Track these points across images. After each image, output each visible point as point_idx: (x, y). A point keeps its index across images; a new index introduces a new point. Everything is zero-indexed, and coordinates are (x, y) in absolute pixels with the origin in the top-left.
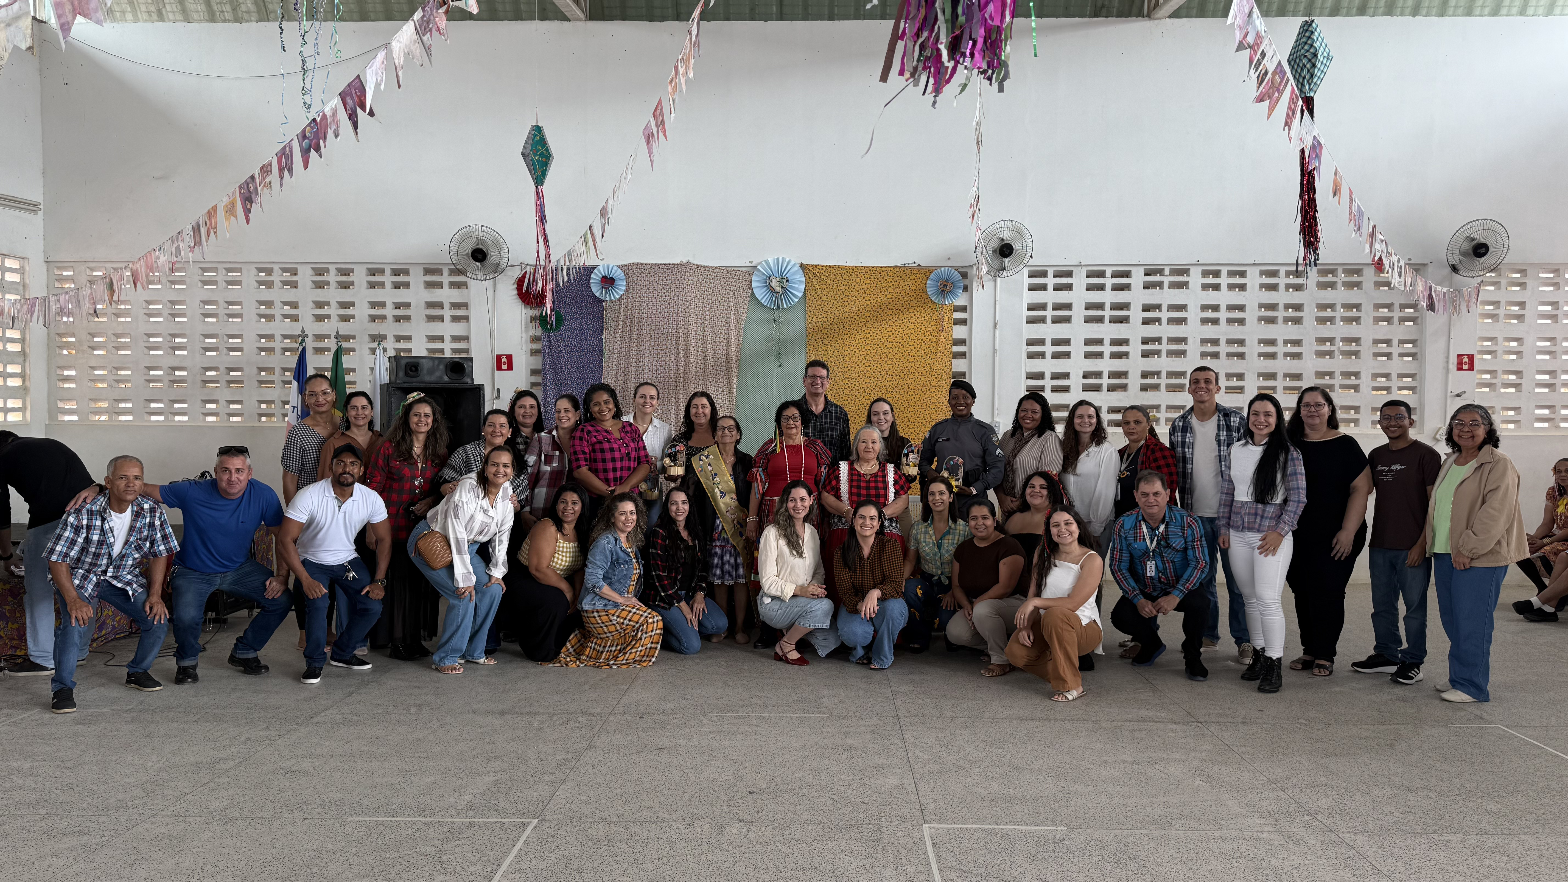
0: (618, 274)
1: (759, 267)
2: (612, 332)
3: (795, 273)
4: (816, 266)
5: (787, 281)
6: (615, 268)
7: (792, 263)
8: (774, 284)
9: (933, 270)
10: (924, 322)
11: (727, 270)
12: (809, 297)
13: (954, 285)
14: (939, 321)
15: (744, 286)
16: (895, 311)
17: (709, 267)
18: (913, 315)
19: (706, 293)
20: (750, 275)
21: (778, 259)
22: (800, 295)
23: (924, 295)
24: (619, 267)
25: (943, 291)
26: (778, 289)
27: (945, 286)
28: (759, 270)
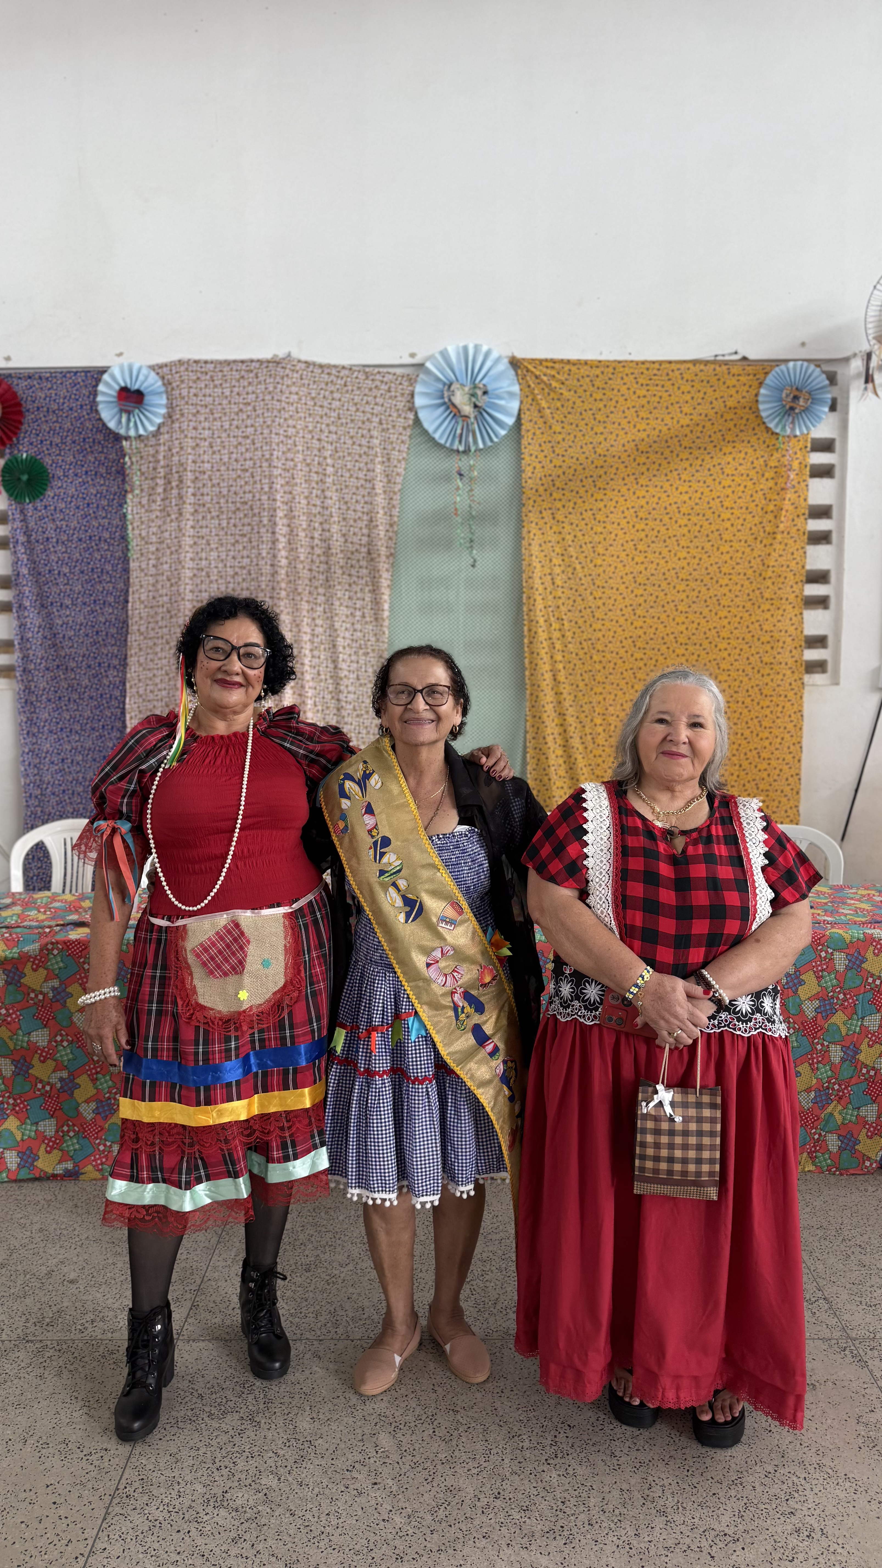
0: (150, 382)
1: (429, 365)
2: (144, 501)
3: (499, 376)
4: (541, 361)
5: (485, 393)
6: (144, 371)
7: (495, 355)
8: (460, 399)
9: (772, 368)
10: (752, 473)
11: (367, 370)
12: (526, 425)
13: (813, 398)
14: (779, 472)
15: (401, 405)
16: (696, 453)
17: (329, 366)
18: (729, 458)
19: (326, 420)
20: (412, 381)
21: (465, 349)
22: (510, 421)
23: (752, 417)
24: (152, 368)
25: (792, 409)
26: (467, 409)
27: (796, 398)
28: (428, 372)
